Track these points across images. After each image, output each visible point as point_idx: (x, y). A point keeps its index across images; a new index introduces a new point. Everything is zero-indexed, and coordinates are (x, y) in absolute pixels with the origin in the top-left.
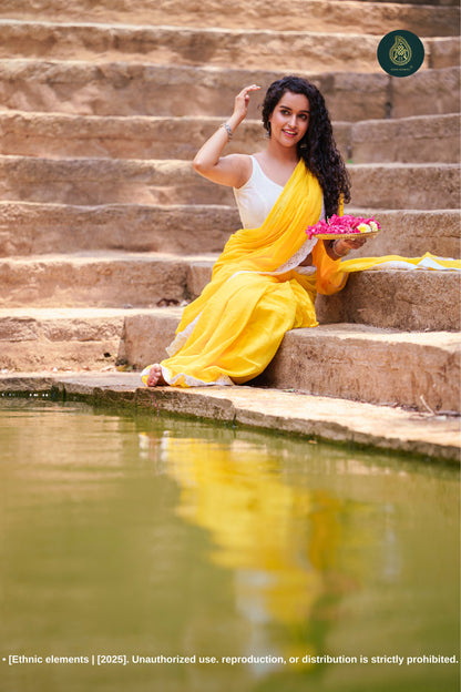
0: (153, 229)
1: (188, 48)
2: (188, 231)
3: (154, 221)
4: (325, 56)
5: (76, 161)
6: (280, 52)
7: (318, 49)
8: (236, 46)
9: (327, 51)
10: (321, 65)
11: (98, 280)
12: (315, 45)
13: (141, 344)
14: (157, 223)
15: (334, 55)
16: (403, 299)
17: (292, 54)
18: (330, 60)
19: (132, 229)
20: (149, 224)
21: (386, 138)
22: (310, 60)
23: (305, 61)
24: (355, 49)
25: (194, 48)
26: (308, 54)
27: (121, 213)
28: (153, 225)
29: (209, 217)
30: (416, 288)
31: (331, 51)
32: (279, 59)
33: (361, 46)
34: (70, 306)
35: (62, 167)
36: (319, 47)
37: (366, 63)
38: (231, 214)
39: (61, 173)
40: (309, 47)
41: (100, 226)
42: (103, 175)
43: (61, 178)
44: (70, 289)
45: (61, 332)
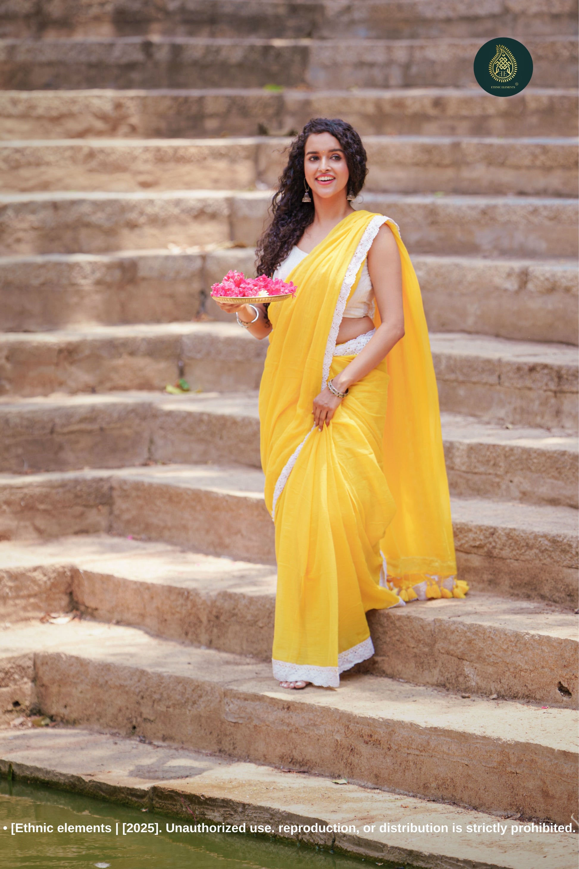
2: (45, 511)
12: (94, 213)
13: (63, 690)
16: (448, 653)
21: (239, 358)
24: (142, 213)
29: (69, 491)
30: (470, 642)
36: (100, 214)
38: (94, 485)
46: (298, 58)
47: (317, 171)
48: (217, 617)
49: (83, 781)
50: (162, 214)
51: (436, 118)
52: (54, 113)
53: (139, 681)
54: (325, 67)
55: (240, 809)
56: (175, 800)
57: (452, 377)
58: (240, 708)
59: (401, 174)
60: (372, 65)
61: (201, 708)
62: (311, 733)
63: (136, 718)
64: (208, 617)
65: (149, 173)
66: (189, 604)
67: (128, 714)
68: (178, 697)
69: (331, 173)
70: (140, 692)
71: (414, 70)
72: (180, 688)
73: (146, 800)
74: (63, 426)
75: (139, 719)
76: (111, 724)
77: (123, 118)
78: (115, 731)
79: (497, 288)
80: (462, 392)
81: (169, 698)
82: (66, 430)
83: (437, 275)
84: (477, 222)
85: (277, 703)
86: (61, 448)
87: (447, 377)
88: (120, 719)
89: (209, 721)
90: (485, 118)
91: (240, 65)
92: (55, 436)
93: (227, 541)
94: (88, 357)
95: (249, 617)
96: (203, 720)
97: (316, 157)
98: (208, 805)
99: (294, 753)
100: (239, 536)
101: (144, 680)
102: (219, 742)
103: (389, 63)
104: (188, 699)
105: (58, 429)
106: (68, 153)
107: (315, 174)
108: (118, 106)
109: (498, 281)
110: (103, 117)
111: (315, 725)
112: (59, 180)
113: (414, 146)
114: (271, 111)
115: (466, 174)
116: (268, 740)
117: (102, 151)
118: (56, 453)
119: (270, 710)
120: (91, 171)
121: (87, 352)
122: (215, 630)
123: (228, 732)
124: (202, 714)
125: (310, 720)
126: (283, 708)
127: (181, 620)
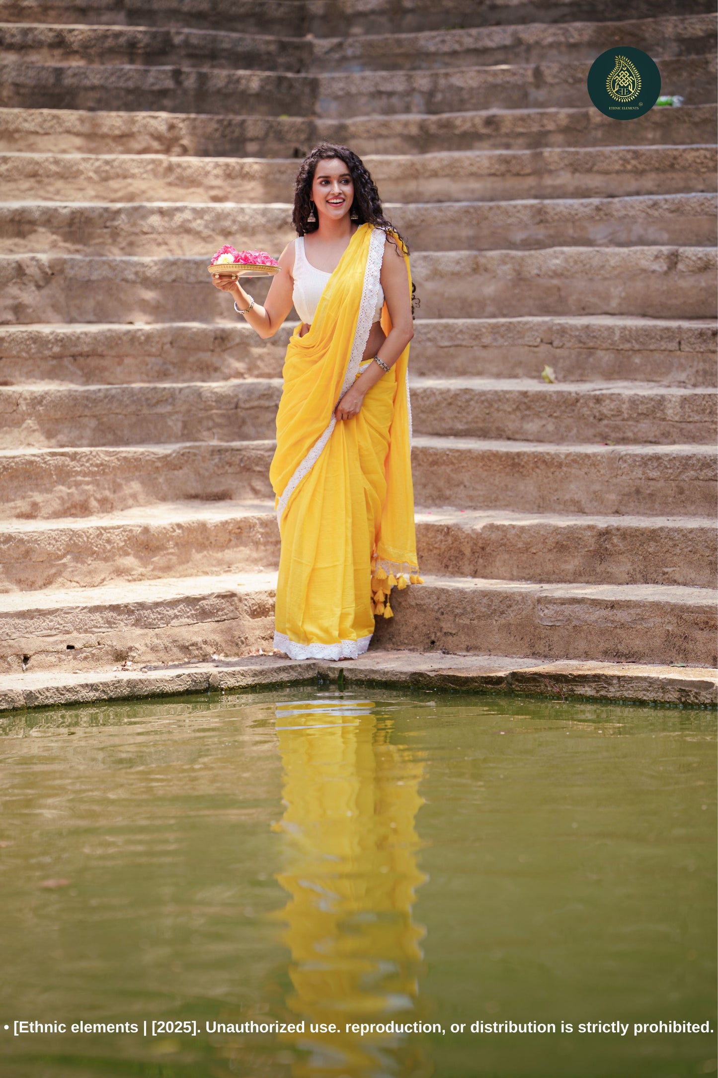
0: (226, 473)
1: (67, 229)
2: (259, 472)
3: (227, 463)
4: (206, 232)
5: (100, 390)
6: (161, 230)
7: (198, 224)
8: (116, 223)
9: (206, 227)
10: (203, 244)
11: (230, 540)
12: (195, 219)
14: (230, 465)
15: (213, 230)
17: (174, 232)
18: (210, 236)
19: (207, 474)
20: (223, 467)
22: (190, 237)
23: (186, 239)
24: (234, 221)
25: (73, 229)
26: (188, 231)
27: (195, 455)
28: (227, 467)
31: (211, 225)
32: (160, 239)
33: (240, 218)
34: (206, 573)
35: (87, 398)
36: (199, 221)
37: (245, 239)
39: (86, 406)
40: (189, 221)
41: (176, 472)
42: (127, 406)
43: (87, 412)
44: (205, 552)
45: (260, 607)
46: (307, 90)
47: (328, 194)
48: (483, 549)
49: (429, 676)
50: (252, 223)
51: (489, 136)
52: (117, 132)
53: (438, 599)
54: (337, 98)
55: (615, 682)
56: (539, 682)
57: (627, 346)
58: (556, 612)
59: (475, 185)
60: (390, 94)
61: (511, 616)
62: (639, 627)
63: (436, 633)
64: (472, 549)
65: (219, 187)
66: (450, 539)
67: (425, 630)
68: (483, 610)
69: (342, 196)
70: (439, 609)
71: (439, 97)
72: (485, 601)
73: (503, 685)
74: (246, 401)
75: (438, 634)
76: (406, 641)
77: (176, 139)
78: (412, 647)
79: (644, 271)
80: (637, 360)
81: (473, 611)
82: (247, 405)
83: (576, 262)
84: (592, 218)
85: (600, 604)
86: (244, 422)
87: (621, 347)
88: (416, 636)
89: (519, 628)
90: (544, 134)
91: (258, 95)
92: (239, 410)
93: (448, 493)
94: (238, 344)
95: (520, 545)
96: (513, 628)
97: (327, 181)
98: (577, 681)
99: (619, 647)
100: (462, 487)
101: (443, 597)
102: (532, 646)
103: (410, 92)
104: (495, 610)
105: (241, 404)
106: (150, 167)
107: (326, 197)
108: (172, 127)
109: (644, 263)
110: (158, 137)
111: (643, 619)
112: (144, 192)
113: (490, 158)
114: (303, 137)
115: (548, 181)
116: (589, 638)
117: (179, 165)
118: (240, 427)
119: (591, 610)
120: (170, 184)
121: (237, 340)
122: (481, 561)
123: (543, 636)
124: (512, 622)
125: (638, 614)
126: (607, 607)
127: (439, 555)
